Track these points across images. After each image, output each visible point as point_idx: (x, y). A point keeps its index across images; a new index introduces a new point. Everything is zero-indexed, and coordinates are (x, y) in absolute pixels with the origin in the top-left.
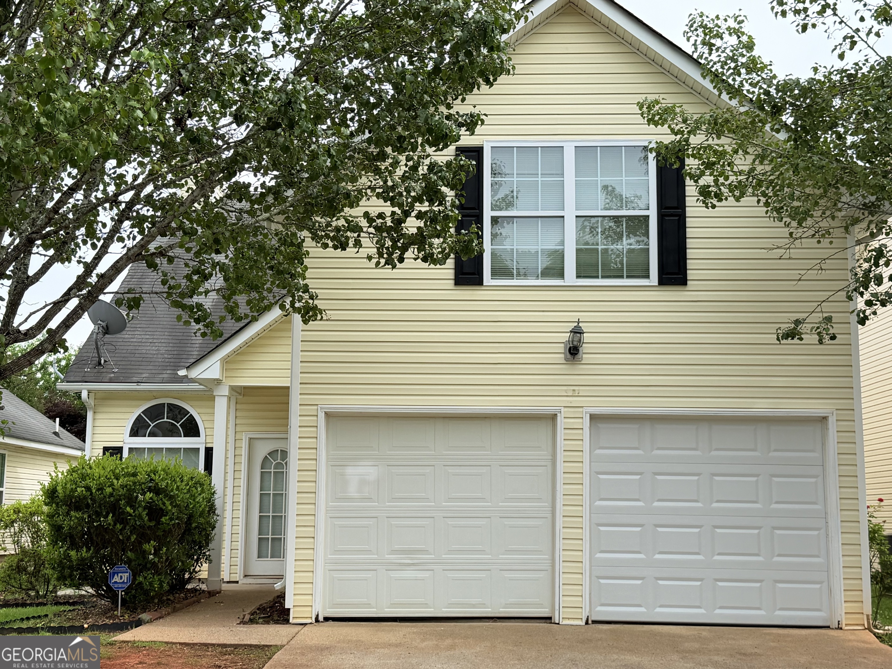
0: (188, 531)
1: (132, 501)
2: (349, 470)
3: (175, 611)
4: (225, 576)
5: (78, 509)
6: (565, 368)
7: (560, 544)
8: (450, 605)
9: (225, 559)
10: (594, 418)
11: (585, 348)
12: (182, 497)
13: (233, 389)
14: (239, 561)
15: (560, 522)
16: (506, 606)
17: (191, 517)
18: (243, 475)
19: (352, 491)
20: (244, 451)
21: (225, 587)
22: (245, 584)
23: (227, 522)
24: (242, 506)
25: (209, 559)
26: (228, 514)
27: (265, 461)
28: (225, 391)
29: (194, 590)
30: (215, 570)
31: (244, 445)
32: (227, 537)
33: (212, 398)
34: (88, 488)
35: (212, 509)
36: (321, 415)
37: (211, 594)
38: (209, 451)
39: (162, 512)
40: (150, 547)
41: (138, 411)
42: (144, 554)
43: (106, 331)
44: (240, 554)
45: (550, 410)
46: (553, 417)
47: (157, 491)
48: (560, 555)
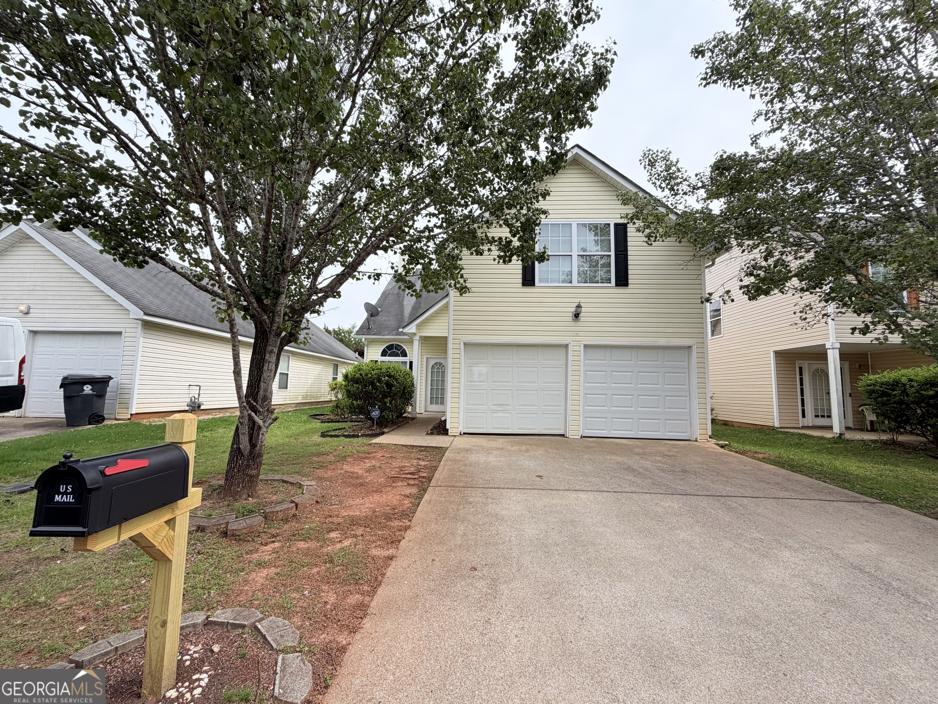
0: (404, 393)
1: (379, 381)
2: (474, 369)
3: (398, 427)
4: (418, 411)
5: (357, 383)
6: (572, 324)
7: (569, 403)
8: (519, 429)
9: (418, 404)
10: (586, 346)
11: (581, 315)
12: (401, 379)
13: (420, 337)
14: (423, 405)
15: (569, 392)
16: (545, 429)
17: (405, 388)
18: (424, 372)
19: (476, 378)
20: (425, 363)
21: (418, 415)
22: (425, 415)
23: (418, 390)
24: (424, 384)
25: (411, 405)
26: (418, 387)
27: (433, 367)
28: (418, 338)
29: (406, 417)
30: (414, 409)
31: (425, 360)
32: (418, 396)
33: (412, 342)
34: (361, 375)
35: (413, 385)
36: (462, 344)
37: (413, 419)
38: (411, 363)
39: (392, 386)
40: (388, 400)
41: (384, 347)
42: (385, 403)
43: (372, 315)
44: (423, 402)
45: (565, 342)
46: (567, 346)
47: (390, 376)
48: (569, 408)
